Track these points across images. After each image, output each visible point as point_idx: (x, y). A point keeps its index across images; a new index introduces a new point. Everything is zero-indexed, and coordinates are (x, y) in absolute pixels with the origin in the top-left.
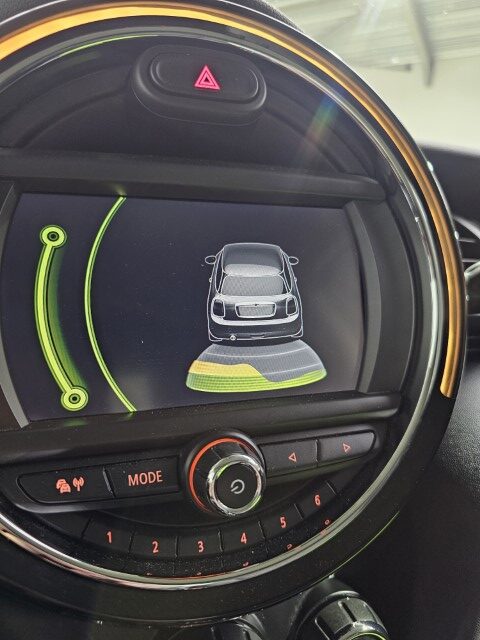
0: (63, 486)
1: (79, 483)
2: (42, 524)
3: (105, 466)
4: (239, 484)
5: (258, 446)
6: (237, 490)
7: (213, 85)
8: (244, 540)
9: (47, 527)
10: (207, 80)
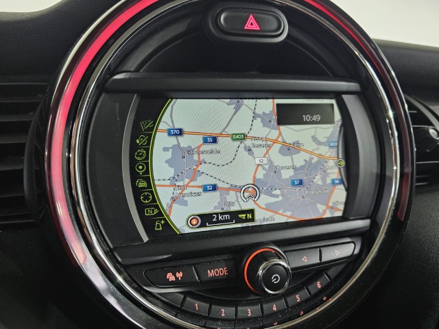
0: (171, 277)
1: (180, 275)
2: (158, 299)
3: (194, 264)
4: (276, 277)
5: (284, 252)
6: (276, 281)
7: (256, 27)
8: (275, 309)
9: (161, 300)
10: (252, 24)
